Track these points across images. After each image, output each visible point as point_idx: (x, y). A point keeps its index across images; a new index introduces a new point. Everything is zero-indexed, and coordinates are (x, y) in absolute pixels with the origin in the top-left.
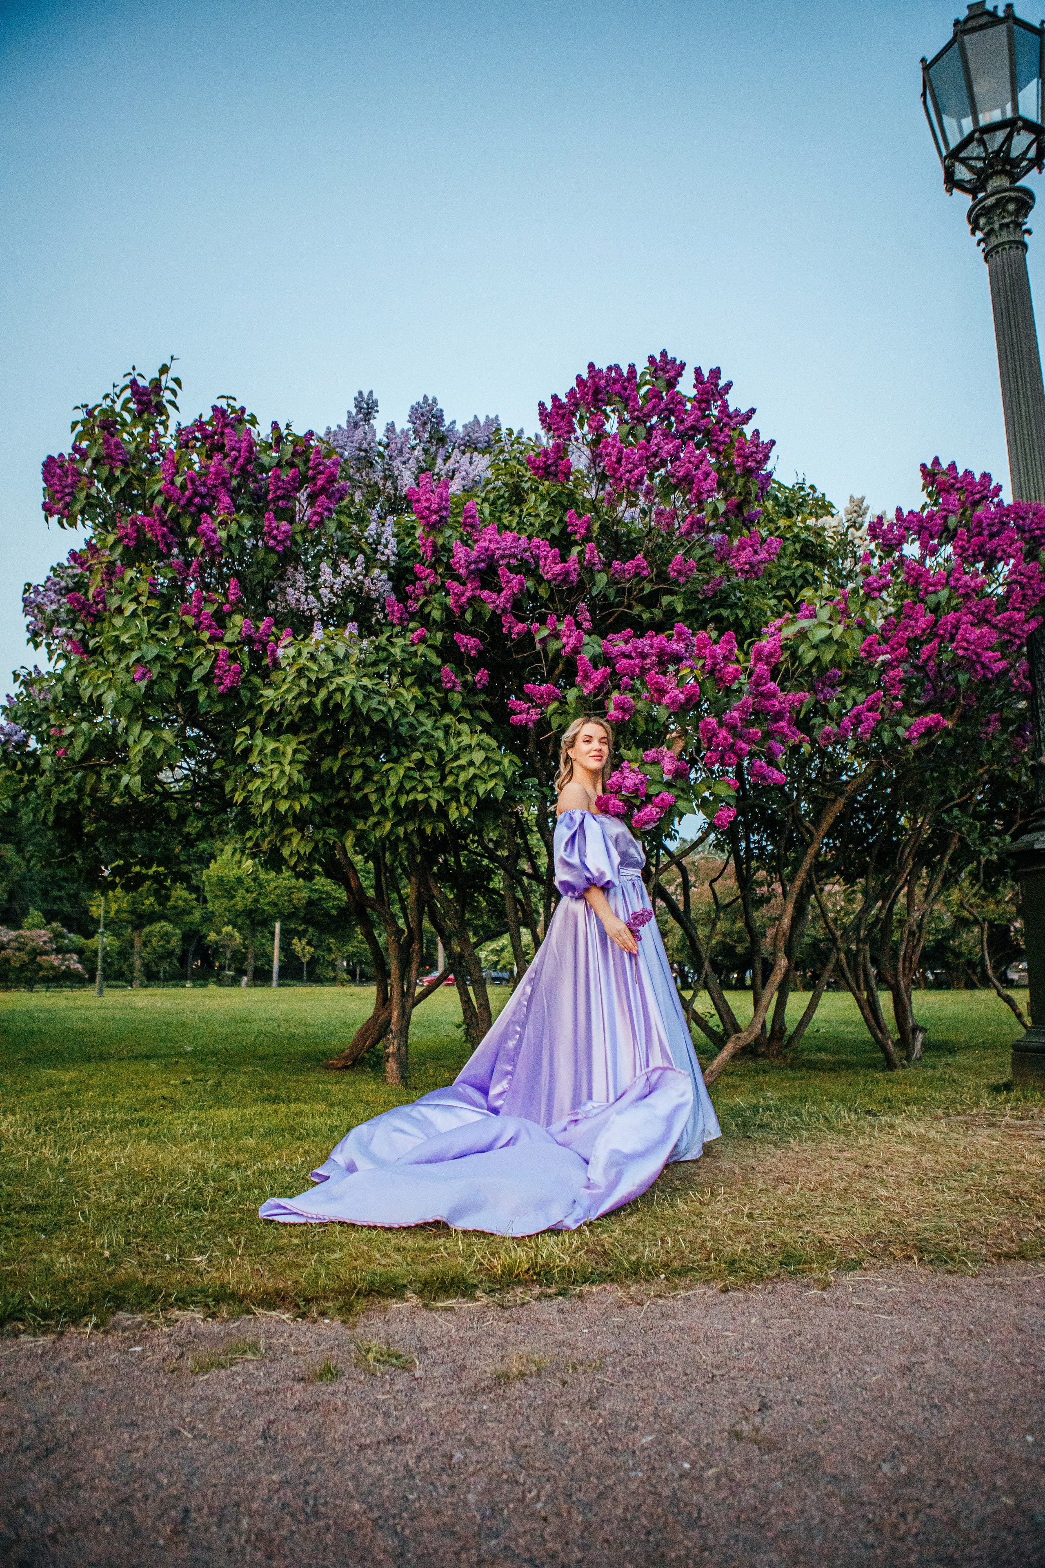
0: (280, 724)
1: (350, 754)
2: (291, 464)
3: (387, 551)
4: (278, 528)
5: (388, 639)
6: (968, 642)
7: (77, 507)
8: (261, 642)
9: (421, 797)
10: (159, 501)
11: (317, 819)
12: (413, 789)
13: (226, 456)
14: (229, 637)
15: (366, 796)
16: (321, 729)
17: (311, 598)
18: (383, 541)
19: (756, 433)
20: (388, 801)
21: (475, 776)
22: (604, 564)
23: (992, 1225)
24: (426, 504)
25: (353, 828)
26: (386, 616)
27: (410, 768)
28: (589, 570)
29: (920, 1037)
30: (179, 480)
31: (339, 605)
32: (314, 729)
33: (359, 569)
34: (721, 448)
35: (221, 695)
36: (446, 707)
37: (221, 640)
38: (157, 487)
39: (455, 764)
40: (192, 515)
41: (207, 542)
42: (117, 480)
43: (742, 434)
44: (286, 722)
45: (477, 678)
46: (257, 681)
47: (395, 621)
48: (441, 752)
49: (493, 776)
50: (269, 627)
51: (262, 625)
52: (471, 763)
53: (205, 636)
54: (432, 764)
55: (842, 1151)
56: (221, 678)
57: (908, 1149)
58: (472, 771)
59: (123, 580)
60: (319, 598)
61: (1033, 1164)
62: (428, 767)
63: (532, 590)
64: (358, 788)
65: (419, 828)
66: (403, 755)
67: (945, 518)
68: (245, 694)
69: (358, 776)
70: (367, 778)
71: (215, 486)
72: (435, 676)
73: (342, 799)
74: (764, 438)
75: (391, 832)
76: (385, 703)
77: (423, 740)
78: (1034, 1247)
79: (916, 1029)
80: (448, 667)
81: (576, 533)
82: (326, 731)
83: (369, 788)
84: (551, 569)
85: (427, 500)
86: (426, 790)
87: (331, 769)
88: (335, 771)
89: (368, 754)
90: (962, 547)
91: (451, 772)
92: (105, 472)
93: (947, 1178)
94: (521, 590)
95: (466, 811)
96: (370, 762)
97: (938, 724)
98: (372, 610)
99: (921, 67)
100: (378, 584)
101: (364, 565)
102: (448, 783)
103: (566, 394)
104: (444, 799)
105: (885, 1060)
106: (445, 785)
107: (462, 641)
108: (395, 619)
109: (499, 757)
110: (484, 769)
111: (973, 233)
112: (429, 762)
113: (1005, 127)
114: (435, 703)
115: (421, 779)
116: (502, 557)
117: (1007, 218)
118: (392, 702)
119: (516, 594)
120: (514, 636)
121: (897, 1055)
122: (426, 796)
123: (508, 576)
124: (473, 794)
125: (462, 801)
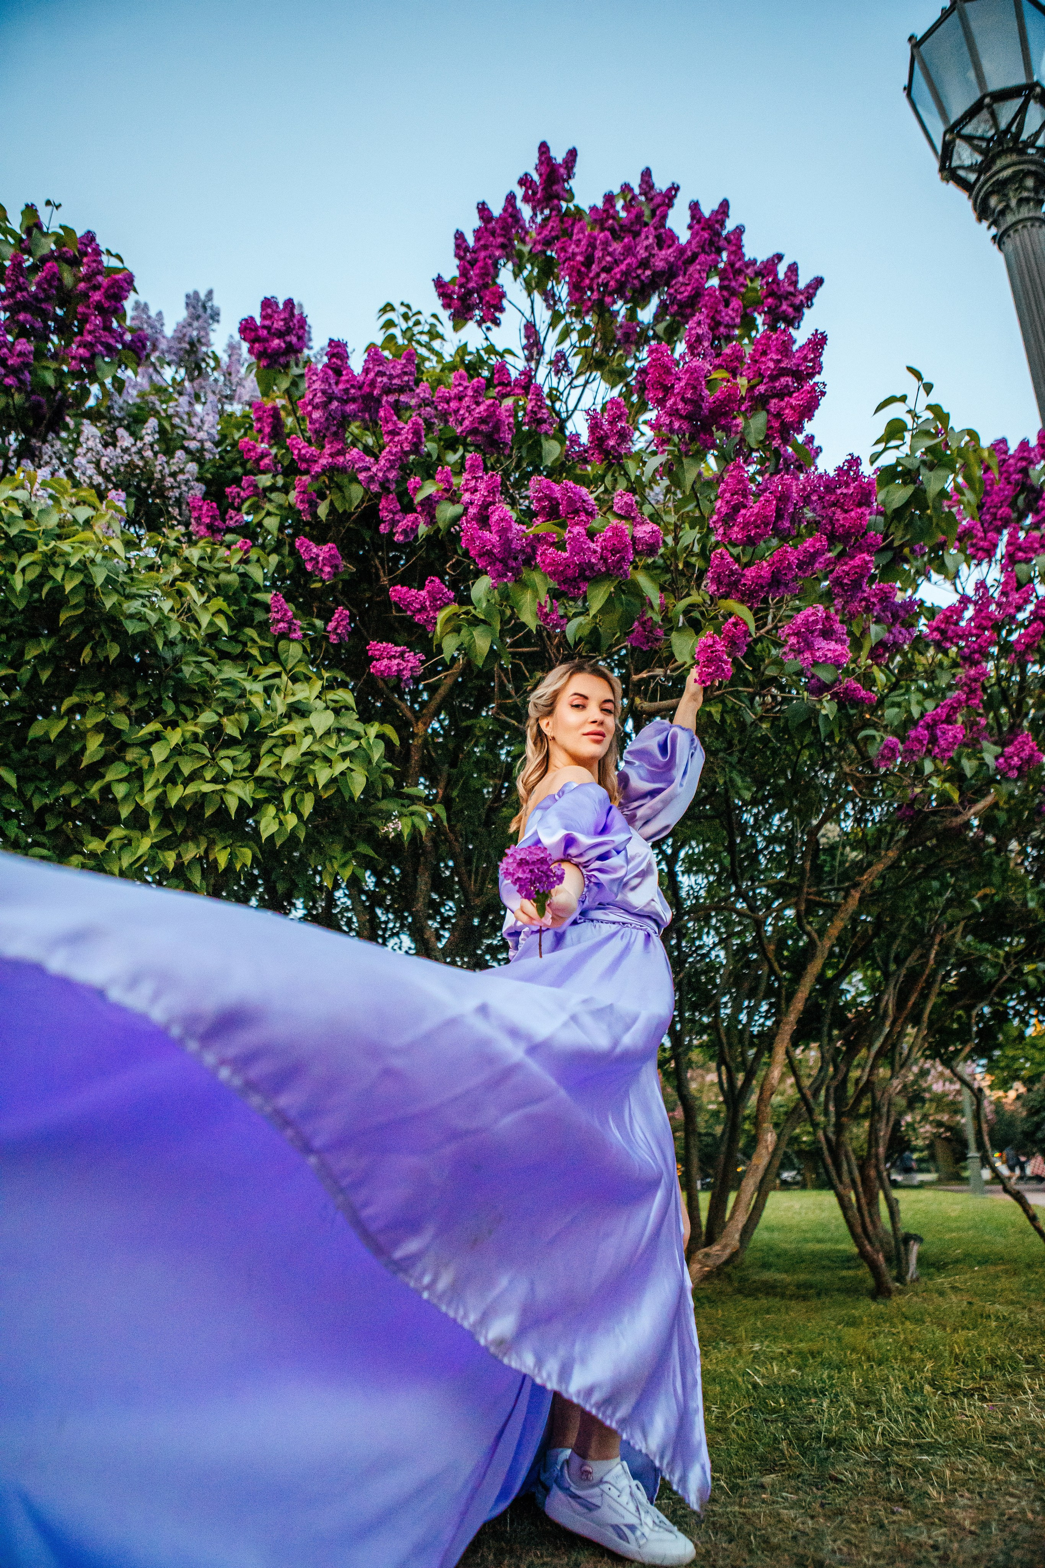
9: (209, 790)
12: (196, 775)
15: (107, 788)
20: (148, 799)
21: (313, 754)
27: (192, 738)
29: (915, 1249)
39: (278, 734)
47: (202, 532)
52: (308, 732)
58: (307, 745)
62: (229, 740)
66: (183, 715)
69: (94, 745)
79: (908, 1239)
83: (115, 772)
87: (47, 734)
95: (292, 820)
96: (122, 722)
99: (908, 47)
100: (181, 477)
101: (157, 436)
102: (263, 769)
103: (502, 203)
104: (253, 799)
105: (871, 1282)
106: (257, 773)
107: (308, 550)
108: (203, 530)
109: (359, 727)
110: (331, 744)
111: (980, 219)
112: (231, 730)
113: (1019, 95)
114: (255, 652)
115: (213, 759)
116: (388, 391)
117: (1025, 194)
118: (167, 605)
119: (407, 454)
120: (398, 538)
121: (889, 1274)
122: (220, 787)
123: (395, 424)
124: (308, 788)
125: (287, 802)
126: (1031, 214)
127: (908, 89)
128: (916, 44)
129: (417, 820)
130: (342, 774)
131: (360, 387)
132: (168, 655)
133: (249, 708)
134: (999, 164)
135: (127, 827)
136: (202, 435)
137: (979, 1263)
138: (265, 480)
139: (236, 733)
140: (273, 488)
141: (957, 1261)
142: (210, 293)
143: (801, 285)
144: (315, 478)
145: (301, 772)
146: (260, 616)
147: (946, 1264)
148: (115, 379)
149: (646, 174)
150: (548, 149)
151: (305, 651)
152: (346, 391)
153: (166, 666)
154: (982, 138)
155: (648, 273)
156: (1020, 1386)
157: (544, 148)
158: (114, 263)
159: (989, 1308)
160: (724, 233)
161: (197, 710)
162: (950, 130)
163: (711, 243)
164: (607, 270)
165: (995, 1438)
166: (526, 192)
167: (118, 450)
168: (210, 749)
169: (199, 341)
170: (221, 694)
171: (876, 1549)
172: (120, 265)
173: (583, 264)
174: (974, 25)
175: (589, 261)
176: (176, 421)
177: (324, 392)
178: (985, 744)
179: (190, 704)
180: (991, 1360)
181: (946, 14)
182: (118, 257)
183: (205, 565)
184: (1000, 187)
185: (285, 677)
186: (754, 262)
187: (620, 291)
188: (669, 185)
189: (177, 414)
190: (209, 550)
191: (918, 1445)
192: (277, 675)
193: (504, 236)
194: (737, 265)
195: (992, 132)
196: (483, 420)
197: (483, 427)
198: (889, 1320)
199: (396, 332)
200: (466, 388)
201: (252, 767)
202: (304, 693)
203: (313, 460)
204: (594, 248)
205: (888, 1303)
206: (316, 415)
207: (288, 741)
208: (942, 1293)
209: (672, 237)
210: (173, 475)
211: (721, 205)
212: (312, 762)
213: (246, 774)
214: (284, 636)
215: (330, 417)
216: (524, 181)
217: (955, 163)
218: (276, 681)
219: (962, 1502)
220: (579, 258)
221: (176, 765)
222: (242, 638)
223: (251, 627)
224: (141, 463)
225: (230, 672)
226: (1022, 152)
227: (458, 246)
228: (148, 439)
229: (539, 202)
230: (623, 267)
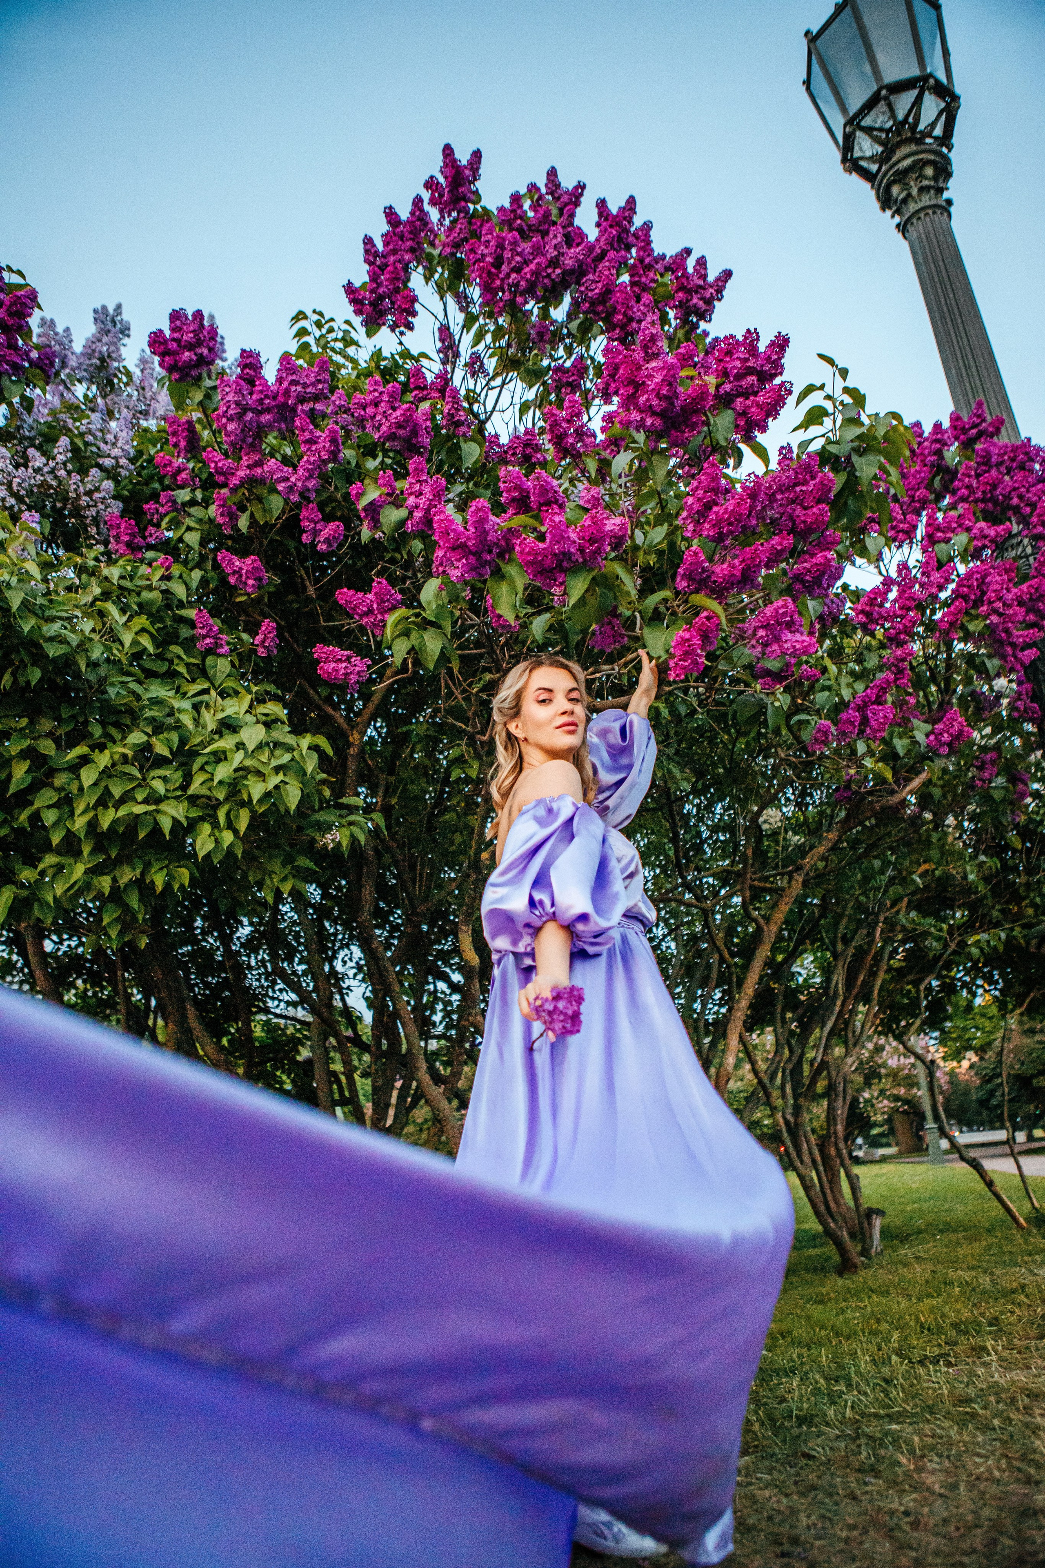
9: (142, 811)
12: (127, 797)
15: (36, 815)
19: (703, 261)
20: (80, 823)
21: (245, 769)
27: (121, 759)
29: (878, 1223)
39: (209, 751)
47: (121, 550)
52: (239, 747)
58: (239, 760)
62: (159, 761)
63: (352, 465)
64: (22, 799)
65: (140, 877)
66: (111, 737)
69: (20, 771)
75: (86, 884)
77: (152, 713)
79: (871, 1213)
83: (45, 798)
84: (386, 419)
89: (44, 733)
91: (202, 769)
94: (333, 457)
95: (228, 837)
96: (47, 747)
99: (805, 42)
100: (96, 495)
101: (69, 455)
102: (195, 787)
103: (409, 207)
104: (187, 818)
105: (837, 1258)
106: (191, 791)
107: (231, 563)
108: (122, 548)
109: (291, 740)
110: (264, 758)
111: (883, 209)
112: (161, 749)
113: (914, 87)
114: (182, 669)
115: (144, 779)
116: (302, 400)
117: (926, 183)
118: (87, 626)
119: (325, 462)
120: (322, 547)
121: (853, 1249)
122: (153, 807)
123: (311, 432)
124: (243, 804)
125: (222, 819)
126: (933, 202)
127: (807, 83)
128: (812, 38)
129: (355, 829)
130: (277, 787)
131: (275, 398)
132: (92, 677)
133: (178, 726)
134: (899, 154)
135: (59, 854)
136: (116, 452)
137: (941, 1232)
138: (183, 495)
139: (166, 753)
140: (193, 503)
141: (920, 1232)
142: (119, 307)
143: (711, 278)
144: (234, 490)
145: (234, 787)
146: (185, 632)
147: (909, 1235)
148: (23, 397)
149: (552, 173)
150: (452, 150)
151: (233, 665)
152: (260, 401)
153: (91, 687)
154: (881, 130)
155: (558, 271)
156: (984, 1349)
157: (448, 150)
158: (15, 279)
159: (952, 1275)
160: (632, 229)
161: (125, 730)
162: (849, 122)
163: (620, 239)
164: (518, 270)
165: (961, 1402)
166: (433, 195)
167: (30, 470)
168: (141, 770)
169: (109, 356)
170: (148, 713)
171: (850, 1521)
172: (22, 282)
173: (493, 265)
174: (867, 20)
175: (498, 262)
176: (89, 438)
177: (237, 403)
178: (916, 722)
179: (118, 725)
180: (955, 1326)
181: (839, 9)
182: (20, 273)
183: (126, 583)
184: (901, 177)
185: (213, 693)
186: (663, 257)
187: (531, 291)
188: (575, 183)
189: (90, 432)
190: (129, 568)
191: (887, 1415)
192: (206, 691)
193: (413, 240)
194: (647, 261)
195: (891, 123)
196: (399, 426)
197: (401, 432)
198: (857, 1295)
199: (310, 339)
200: (381, 393)
201: (184, 787)
202: (234, 708)
203: (229, 473)
204: (503, 248)
205: (854, 1277)
206: (231, 427)
207: (220, 757)
208: (905, 1265)
209: (581, 235)
210: (89, 493)
211: (628, 202)
212: (245, 777)
213: (179, 793)
214: (210, 651)
215: (245, 429)
216: (431, 184)
217: (857, 154)
218: (205, 697)
219: (931, 1466)
220: (488, 259)
221: (107, 788)
222: (168, 656)
223: (176, 644)
224: (54, 483)
225: (158, 690)
226: (920, 142)
227: (367, 252)
228: (61, 458)
229: (446, 204)
230: (533, 266)
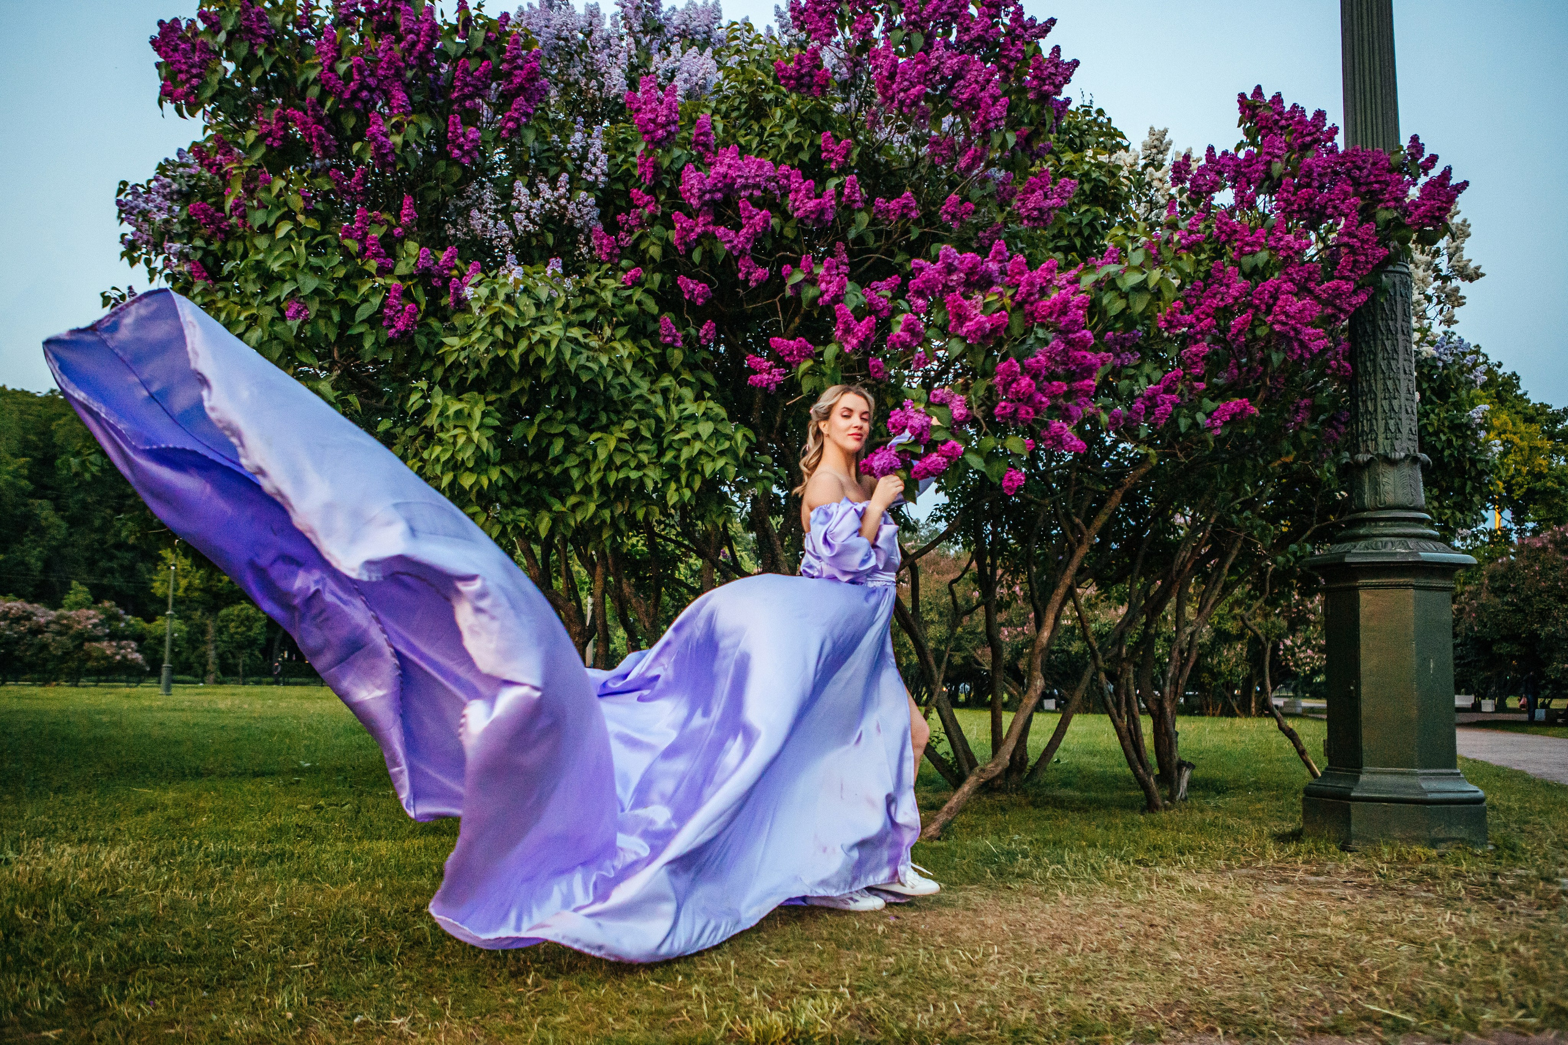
0: (463, 380)
1: (549, 419)
2: (482, 55)
3: (595, 170)
4: (464, 135)
5: (596, 280)
6: (1287, 315)
7: (209, 93)
8: (440, 276)
9: (634, 475)
10: (314, 92)
11: (505, 498)
12: (625, 464)
13: (399, 40)
14: (402, 269)
15: (566, 471)
16: (515, 389)
17: (502, 223)
18: (591, 156)
19: (1057, 50)
20: (594, 478)
21: (701, 452)
22: (866, 202)
23: (1302, 995)
24: (652, 116)
25: (550, 510)
26: (591, 250)
27: (620, 440)
28: (848, 209)
29: (1187, 774)
30: (342, 68)
31: (536, 235)
32: (506, 386)
33: (562, 190)
34: (1012, 65)
35: (390, 342)
36: (663, 367)
37: (391, 271)
38: (313, 74)
39: (677, 437)
40: (356, 113)
41: (377, 149)
42: (260, 61)
43: (1038, 49)
44: (471, 376)
45: (702, 332)
46: (435, 324)
47: (603, 257)
48: (659, 420)
49: (722, 453)
50: (452, 258)
51: (442, 257)
52: (697, 436)
53: (372, 265)
54: (648, 435)
55: (1119, 907)
56: (391, 319)
57: (1194, 906)
58: (698, 446)
59: (269, 190)
60: (511, 225)
61: (1335, 926)
62: (643, 439)
63: (778, 230)
64: (557, 461)
65: (628, 512)
66: (613, 423)
67: (1269, 163)
68: (421, 341)
69: (558, 447)
70: (567, 450)
71: (386, 77)
72: (651, 327)
73: (536, 473)
74: (1066, 57)
75: (595, 515)
76: (595, 360)
77: (638, 406)
78: (1351, 1021)
79: (1181, 765)
80: (668, 317)
81: (831, 160)
82: (522, 390)
83: (571, 461)
84: (802, 204)
85: (653, 110)
86: (640, 466)
87: (525, 437)
88: (530, 439)
89: (572, 421)
90: (1285, 200)
91: (670, 446)
92: (243, 50)
93: (1244, 940)
94: (765, 229)
95: (687, 493)
96: (575, 431)
97: (1243, 410)
98: (575, 242)
100: (584, 211)
101: (567, 186)
102: (666, 458)
104: (661, 478)
106: (663, 461)
107: (687, 286)
108: (603, 254)
109: (730, 431)
110: (712, 444)
112: (644, 431)
114: (651, 361)
115: (634, 452)
119: (759, 233)
120: (752, 284)
121: (1159, 793)
122: (641, 474)
124: (698, 474)
125: (683, 481)
130: (721, 467)
133: (655, 416)
135: (578, 495)
143: (1062, 65)
145: (693, 463)
151: (684, 355)
152: (715, 183)
161: (622, 419)
168: (633, 447)
177: (699, 189)
179: (617, 415)
183: (616, 301)
185: (674, 382)
186: (1031, 22)
194: (1016, 31)
197: (813, 216)
201: (659, 457)
206: (693, 199)
207: (684, 442)
210: (579, 210)
212: (701, 458)
213: (656, 462)
214: (669, 344)
221: (611, 458)
222: (642, 349)
223: (645, 338)
224: (557, 208)
